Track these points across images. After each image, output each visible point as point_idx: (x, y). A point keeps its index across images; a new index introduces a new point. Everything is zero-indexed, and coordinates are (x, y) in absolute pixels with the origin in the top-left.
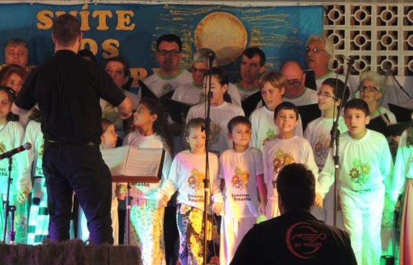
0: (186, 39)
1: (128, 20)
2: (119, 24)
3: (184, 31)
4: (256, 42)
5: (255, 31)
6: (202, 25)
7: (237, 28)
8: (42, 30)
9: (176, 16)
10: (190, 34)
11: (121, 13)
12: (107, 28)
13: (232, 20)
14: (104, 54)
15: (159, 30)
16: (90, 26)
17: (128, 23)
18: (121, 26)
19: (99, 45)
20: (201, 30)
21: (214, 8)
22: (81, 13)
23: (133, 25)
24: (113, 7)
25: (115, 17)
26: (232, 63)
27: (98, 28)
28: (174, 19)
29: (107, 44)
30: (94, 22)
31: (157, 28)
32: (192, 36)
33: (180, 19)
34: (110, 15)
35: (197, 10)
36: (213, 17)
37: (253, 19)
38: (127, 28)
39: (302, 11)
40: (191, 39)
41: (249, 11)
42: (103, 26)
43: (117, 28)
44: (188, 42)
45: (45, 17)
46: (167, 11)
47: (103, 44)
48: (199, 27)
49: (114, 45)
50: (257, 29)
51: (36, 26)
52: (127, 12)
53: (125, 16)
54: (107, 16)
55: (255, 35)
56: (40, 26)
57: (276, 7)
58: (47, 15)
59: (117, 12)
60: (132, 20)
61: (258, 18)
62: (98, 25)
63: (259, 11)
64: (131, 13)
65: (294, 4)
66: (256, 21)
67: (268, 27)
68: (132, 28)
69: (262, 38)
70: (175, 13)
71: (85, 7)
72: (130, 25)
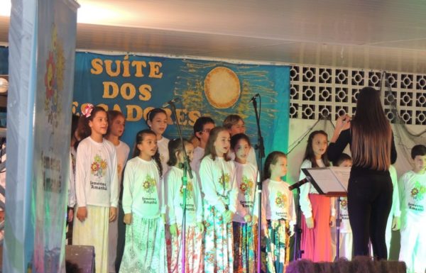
0: (198, 87)
1: (157, 70)
2: (151, 73)
3: (197, 80)
4: (246, 91)
5: (245, 83)
6: (209, 76)
7: (234, 80)
8: (94, 75)
9: (191, 68)
10: (201, 83)
11: (152, 64)
12: (142, 75)
13: (231, 74)
14: (140, 96)
15: (180, 79)
16: (130, 73)
17: (157, 72)
18: (152, 75)
19: (137, 89)
20: (208, 80)
21: (217, 64)
22: (124, 62)
23: (161, 74)
24: (147, 59)
25: (149, 67)
26: (231, 107)
27: (136, 75)
28: (190, 71)
29: (142, 88)
30: (133, 70)
31: (178, 77)
32: (203, 85)
33: (194, 71)
34: (145, 66)
35: (206, 64)
36: (217, 71)
37: (245, 74)
38: (157, 76)
39: (277, 69)
40: (202, 87)
41: (243, 67)
42: (139, 74)
43: (150, 76)
44: (200, 89)
45: (96, 64)
46: (185, 64)
47: (140, 89)
48: (207, 77)
49: (147, 89)
50: (247, 81)
51: (90, 72)
52: (157, 63)
53: (156, 66)
54: (142, 66)
55: (246, 85)
56: (93, 71)
57: (261, 66)
58: (98, 63)
59: (150, 63)
60: (161, 70)
61: (248, 73)
62: (136, 72)
63: (248, 67)
64: (160, 64)
65: (268, 63)
66: (247, 75)
67: (254, 81)
68: (160, 76)
69: (251, 88)
70: (191, 66)
71: (126, 58)
72: (158, 74)
